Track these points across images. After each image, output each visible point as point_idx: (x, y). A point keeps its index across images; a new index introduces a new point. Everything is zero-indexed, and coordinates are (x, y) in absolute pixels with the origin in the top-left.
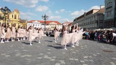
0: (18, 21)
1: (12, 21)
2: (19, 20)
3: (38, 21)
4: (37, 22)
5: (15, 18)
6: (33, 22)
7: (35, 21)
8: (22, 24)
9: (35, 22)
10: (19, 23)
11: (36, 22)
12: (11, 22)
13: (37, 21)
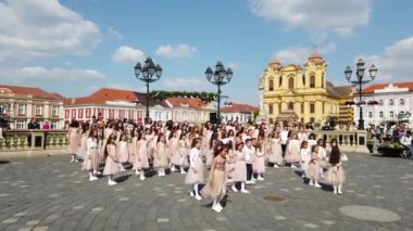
0: (323, 95)
1: (303, 96)
2: (324, 91)
3: (400, 86)
4: (397, 89)
5: (312, 86)
6: (376, 91)
7: (387, 85)
8: (338, 102)
9: (386, 90)
10: (325, 99)
11: (391, 89)
12: (300, 99)
13: (394, 85)
